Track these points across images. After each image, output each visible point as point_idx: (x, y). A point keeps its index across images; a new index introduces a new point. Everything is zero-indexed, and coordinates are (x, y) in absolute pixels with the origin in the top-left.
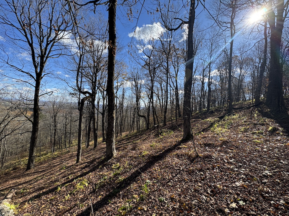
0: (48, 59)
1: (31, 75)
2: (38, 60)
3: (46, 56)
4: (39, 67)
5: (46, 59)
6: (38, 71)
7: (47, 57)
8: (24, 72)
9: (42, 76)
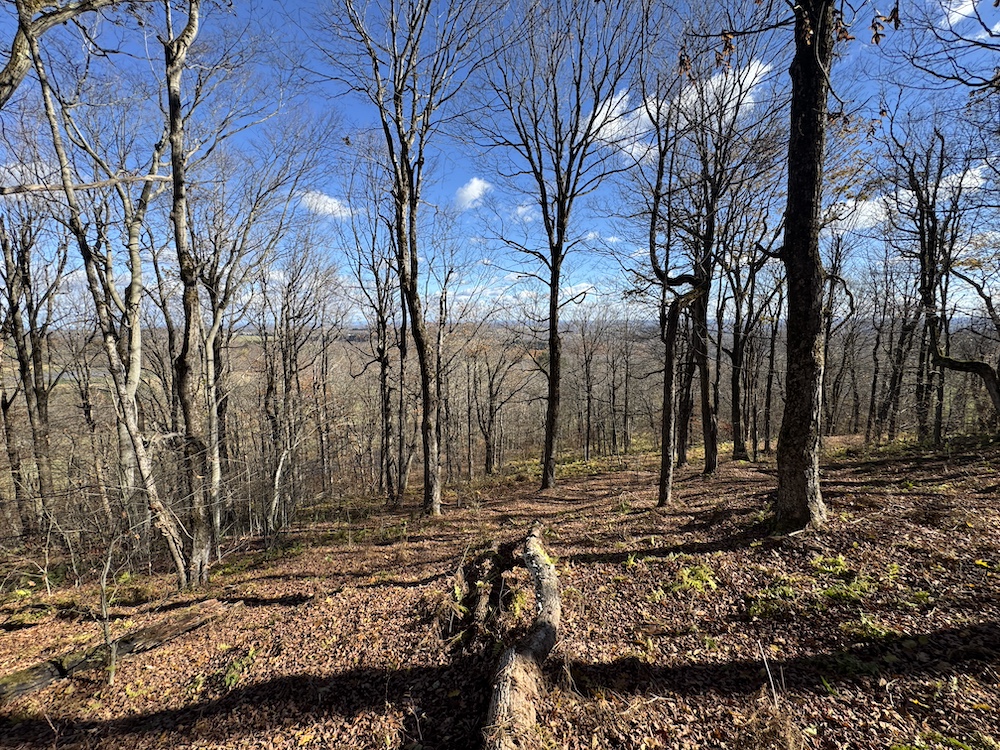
0: (575, 198)
1: (541, 257)
2: (553, 212)
3: (569, 194)
4: (556, 229)
5: (571, 201)
6: (555, 241)
7: (573, 196)
8: (529, 252)
9: (563, 253)
